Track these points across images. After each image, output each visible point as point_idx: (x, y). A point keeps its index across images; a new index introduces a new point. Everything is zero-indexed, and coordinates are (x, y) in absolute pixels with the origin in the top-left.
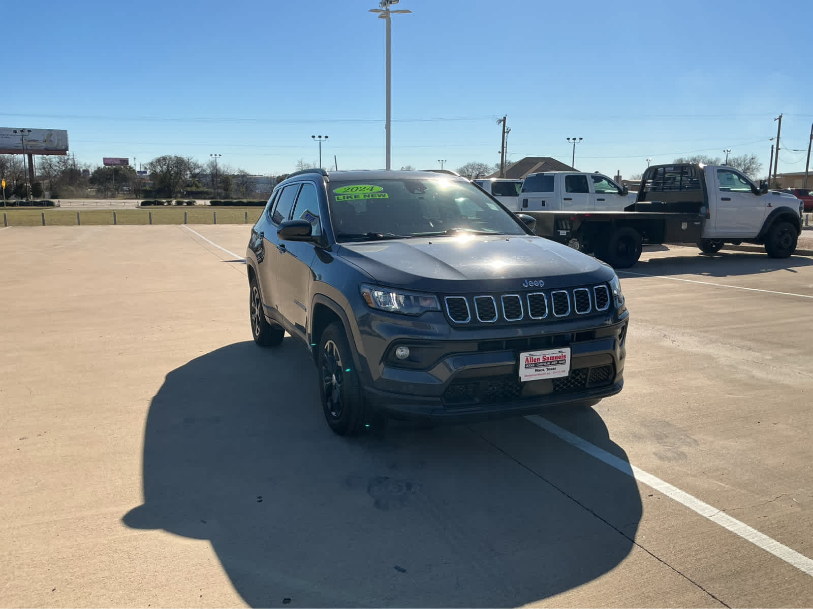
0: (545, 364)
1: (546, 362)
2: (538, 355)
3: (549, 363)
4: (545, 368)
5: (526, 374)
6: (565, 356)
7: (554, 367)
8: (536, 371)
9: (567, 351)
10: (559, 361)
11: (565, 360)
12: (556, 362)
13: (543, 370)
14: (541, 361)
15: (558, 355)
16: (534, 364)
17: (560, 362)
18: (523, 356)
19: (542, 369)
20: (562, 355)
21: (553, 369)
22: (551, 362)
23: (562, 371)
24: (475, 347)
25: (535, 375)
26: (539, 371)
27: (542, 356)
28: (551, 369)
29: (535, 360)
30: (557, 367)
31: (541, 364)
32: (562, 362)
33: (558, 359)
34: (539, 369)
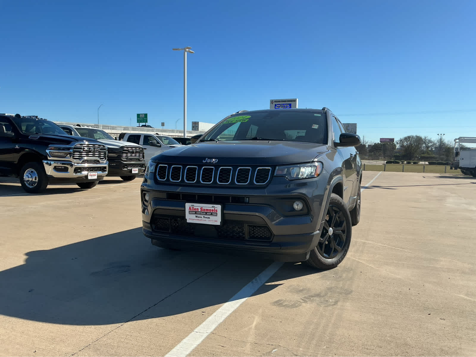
0: (202, 213)
1: (203, 212)
2: (198, 206)
3: (205, 213)
4: (202, 216)
5: (191, 218)
6: (216, 211)
7: (209, 217)
8: (196, 217)
9: (218, 207)
10: (213, 213)
11: (217, 213)
12: (210, 214)
13: (201, 217)
14: (199, 210)
15: (212, 209)
16: (195, 212)
17: (213, 214)
18: (188, 205)
19: (200, 216)
20: (214, 209)
21: (208, 218)
22: (206, 213)
23: (216, 220)
24: (164, 196)
25: (196, 220)
26: (198, 217)
27: (200, 207)
28: (207, 218)
29: (195, 209)
30: (211, 217)
31: (199, 213)
32: (214, 214)
33: (212, 212)
34: (198, 216)
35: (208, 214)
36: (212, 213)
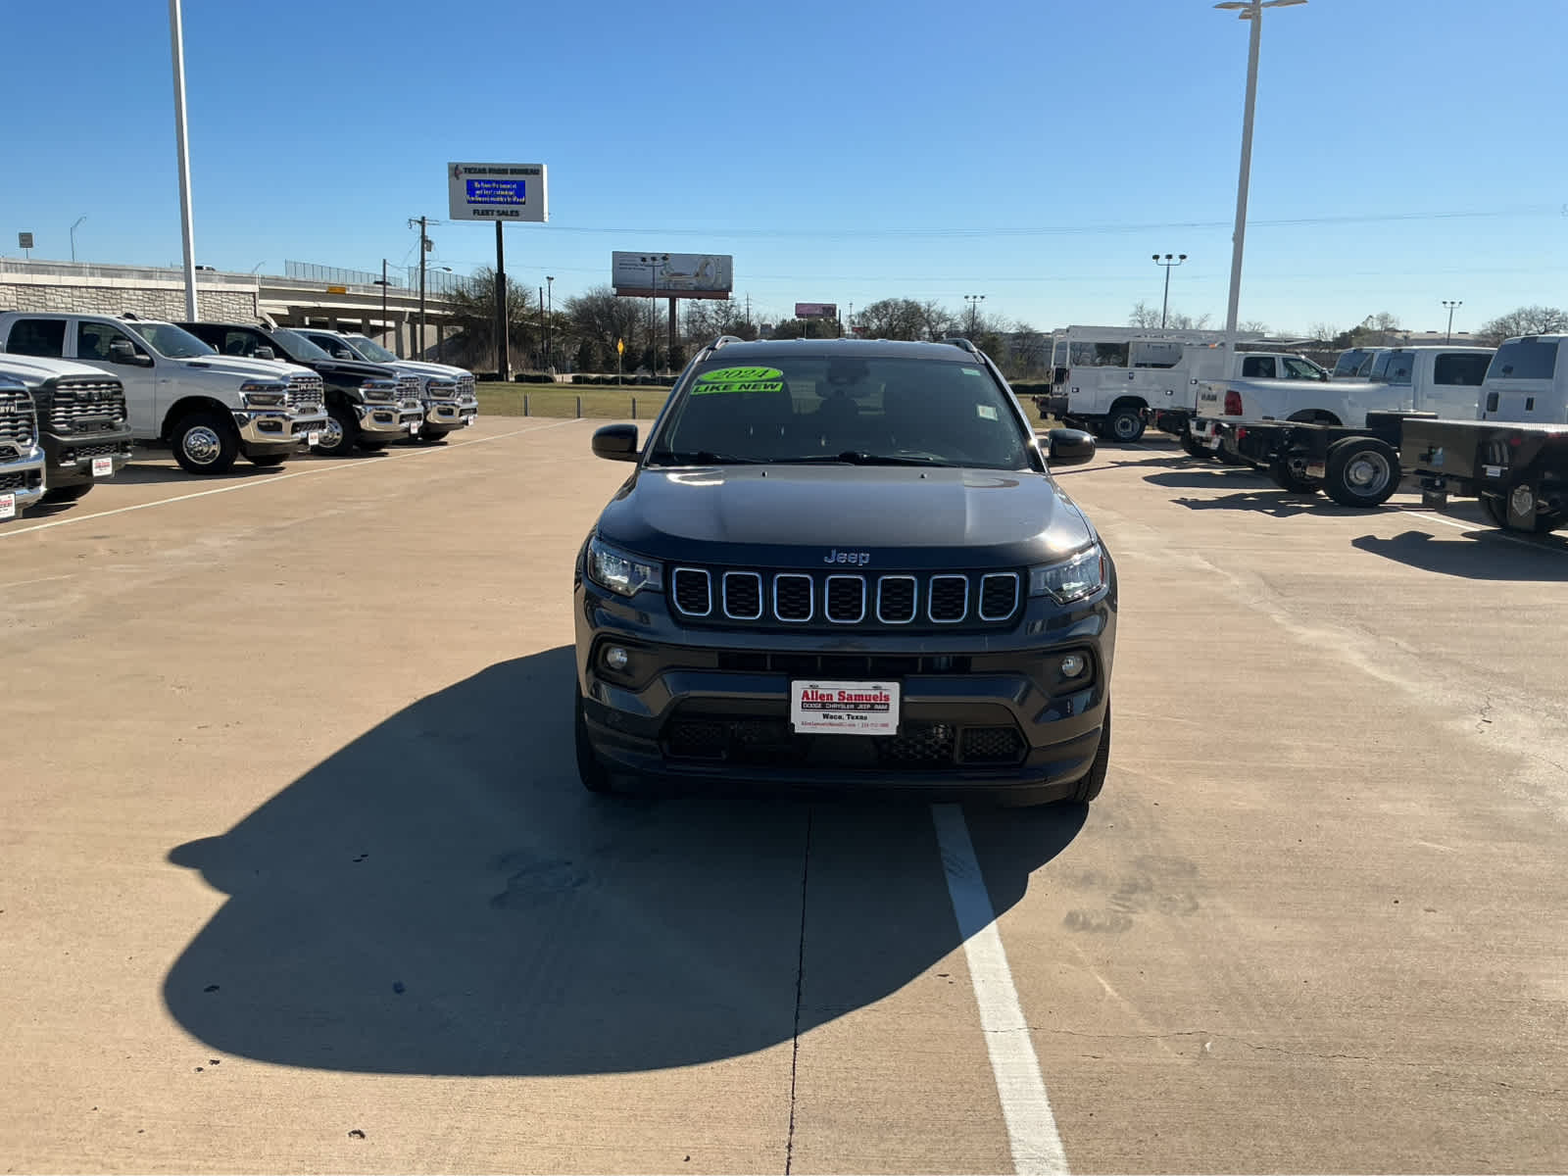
0: (843, 706)
1: (846, 704)
2: (829, 688)
3: (852, 706)
4: (844, 714)
5: (805, 721)
6: (887, 698)
7: (864, 715)
8: (825, 716)
9: (892, 689)
10: (876, 705)
11: (888, 704)
12: (869, 706)
13: (840, 717)
14: (835, 699)
15: (873, 693)
16: (824, 704)
17: (876, 707)
18: (799, 687)
19: (838, 714)
20: (881, 693)
21: (862, 718)
22: (856, 704)
23: (885, 723)
24: (713, 661)
25: (823, 724)
26: (832, 717)
27: (837, 691)
28: (857, 718)
29: (822, 696)
30: (870, 715)
31: (834, 706)
32: (880, 707)
33: (872, 701)
34: (831, 714)
35: (861, 706)
36: (872, 705)
